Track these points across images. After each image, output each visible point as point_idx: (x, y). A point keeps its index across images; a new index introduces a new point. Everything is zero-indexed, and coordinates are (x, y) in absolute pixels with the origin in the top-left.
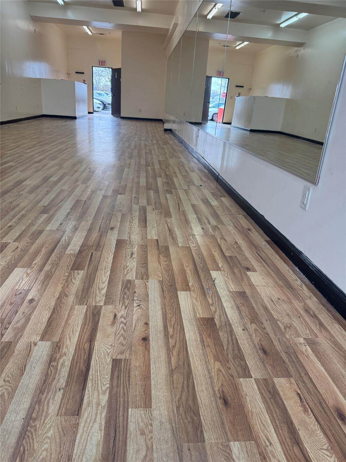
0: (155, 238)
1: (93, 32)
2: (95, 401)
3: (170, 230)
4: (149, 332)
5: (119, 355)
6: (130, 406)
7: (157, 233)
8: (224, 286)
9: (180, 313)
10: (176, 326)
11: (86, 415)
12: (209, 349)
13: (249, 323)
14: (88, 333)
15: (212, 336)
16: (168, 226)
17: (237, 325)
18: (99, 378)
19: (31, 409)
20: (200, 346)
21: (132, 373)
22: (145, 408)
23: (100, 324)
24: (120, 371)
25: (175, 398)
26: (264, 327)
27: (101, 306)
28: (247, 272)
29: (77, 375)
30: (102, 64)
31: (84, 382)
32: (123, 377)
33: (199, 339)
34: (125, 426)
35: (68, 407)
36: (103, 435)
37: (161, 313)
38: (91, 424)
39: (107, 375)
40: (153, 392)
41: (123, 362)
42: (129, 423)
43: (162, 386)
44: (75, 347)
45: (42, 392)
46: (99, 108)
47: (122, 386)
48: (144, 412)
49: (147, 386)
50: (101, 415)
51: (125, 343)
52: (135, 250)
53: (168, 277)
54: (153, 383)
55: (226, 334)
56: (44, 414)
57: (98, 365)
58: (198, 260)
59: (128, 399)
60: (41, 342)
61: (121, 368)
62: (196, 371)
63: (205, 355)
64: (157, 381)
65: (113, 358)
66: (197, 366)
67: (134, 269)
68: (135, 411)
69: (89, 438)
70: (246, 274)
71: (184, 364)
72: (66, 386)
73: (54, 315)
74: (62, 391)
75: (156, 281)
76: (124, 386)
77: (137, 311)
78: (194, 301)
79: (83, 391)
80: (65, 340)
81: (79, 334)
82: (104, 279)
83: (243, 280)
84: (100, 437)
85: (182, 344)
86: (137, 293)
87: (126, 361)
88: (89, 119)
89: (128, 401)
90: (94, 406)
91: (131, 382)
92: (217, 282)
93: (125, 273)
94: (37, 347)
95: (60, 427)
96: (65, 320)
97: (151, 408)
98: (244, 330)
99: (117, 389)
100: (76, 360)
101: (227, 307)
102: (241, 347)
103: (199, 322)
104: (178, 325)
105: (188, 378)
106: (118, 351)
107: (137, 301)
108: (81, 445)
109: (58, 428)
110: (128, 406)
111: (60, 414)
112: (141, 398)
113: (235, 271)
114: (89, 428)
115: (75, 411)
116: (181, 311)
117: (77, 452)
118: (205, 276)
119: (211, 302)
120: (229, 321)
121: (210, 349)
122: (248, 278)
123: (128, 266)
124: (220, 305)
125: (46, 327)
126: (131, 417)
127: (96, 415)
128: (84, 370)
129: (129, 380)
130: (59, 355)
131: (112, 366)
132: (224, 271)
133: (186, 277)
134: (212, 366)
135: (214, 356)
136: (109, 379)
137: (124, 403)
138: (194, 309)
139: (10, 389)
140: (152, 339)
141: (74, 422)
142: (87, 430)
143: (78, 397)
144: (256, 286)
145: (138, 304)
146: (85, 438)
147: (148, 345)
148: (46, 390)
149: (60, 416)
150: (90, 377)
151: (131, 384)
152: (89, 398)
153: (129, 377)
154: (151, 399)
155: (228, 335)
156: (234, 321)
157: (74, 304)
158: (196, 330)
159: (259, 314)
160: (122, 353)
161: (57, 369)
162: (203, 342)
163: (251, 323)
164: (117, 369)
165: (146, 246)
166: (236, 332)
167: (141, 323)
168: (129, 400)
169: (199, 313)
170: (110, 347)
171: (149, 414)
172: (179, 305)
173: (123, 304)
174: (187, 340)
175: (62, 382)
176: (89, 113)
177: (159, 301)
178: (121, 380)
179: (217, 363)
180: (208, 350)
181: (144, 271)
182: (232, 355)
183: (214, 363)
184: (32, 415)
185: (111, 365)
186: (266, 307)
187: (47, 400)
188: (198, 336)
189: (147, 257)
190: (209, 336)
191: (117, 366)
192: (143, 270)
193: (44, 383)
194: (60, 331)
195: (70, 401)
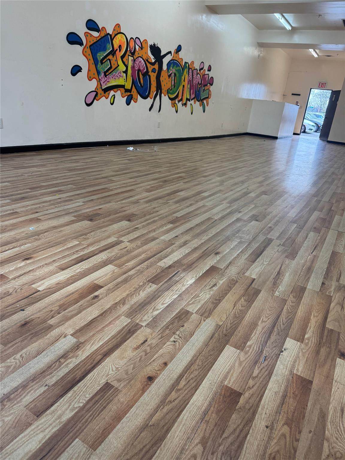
0: (254, 276)
1: (319, 54)
2: (60, 412)
3: (279, 273)
4: (160, 373)
5: (116, 382)
6: (81, 436)
7: (260, 272)
8: (289, 363)
9: (209, 370)
10: (191, 381)
11: (43, 420)
12: (205, 426)
13: (283, 422)
14: (109, 347)
15: (221, 413)
16: (281, 267)
17: (263, 417)
18: (81, 393)
19: (16, 389)
20: (197, 418)
21: (110, 406)
22: (90, 447)
23: (125, 343)
24: (102, 397)
25: (124, 455)
26: (298, 437)
27: (142, 326)
28: (338, 359)
29: (69, 380)
30: (322, 86)
31: (68, 390)
32: (100, 404)
33: (204, 408)
34: (60, 452)
35: (38, 405)
36: (38, 447)
37: (190, 360)
38: (39, 432)
39: (90, 394)
40: (110, 436)
41: (112, 390)
42: (65, 452)
43: (123, 436)
44: (89, 354)
45: (33, 380)
46: (312, 130)
47: (91, 413)
48: (86, 450)
49: (111, 426)
50: (52, 428)
51: (129, 373)
52: (221, 282)
53: (231, 324)
54: (118, 427)
55: (240, 421)
56: (19, 399)
57: (91, 381)
58: (284, 319)
59: (85, 428)
60: (70, 336)
61: (106, 395)
62: (170, 442)
63: (195, 430)
64: (123, 428)
65: (108, 381)
66: (175, 437)
67: (203, 302)
68: (80, 445)
69: (27, 442)
70: (334, 360)
71: (163, 426)
72: (53, 385)
73: (101, 317)
74: (47, 387)
75: (214, 324)
76: (92, 414)
77: (168, 347)
78: (237, 364)
79: (59, 397)
80: (88, 343)
81: (102, 344)
82: (167, 301)
83: (323, 365)
84: (35, 447)
85: (181, 404)
86: (184, 328)
87: (117, 390)
88: (293, 140)
89: (83, 430)
90: (55, 416)
91: (102, 413)
92: (285, 354)
93: (190, 303)
94: (64, 339)
95: (18, 418)
96: (104, 325)
97: (95, 451)
98: (267, 427)
99: (86, 412)
100: (79, 366)
101: (270, 390)
102: (245, 446)
103: (222, 390)
104: (194, 382)
105: (155, 444)
106: (118, 377)
107: (177, 337)
108: (16, 444)
109: (16, 418)
110: (78, 435)
111: (27, 407)
112: (96, 435)
113: (322, 350)
114: (35, 434)
115: (39, 412)
116: (212, 368)
117: (9, 448)
118: (275, 341)
119: (255, 374)
120: (258, 406)
121: (207, 426)
122: (333, 366)
123: (199, 297)
124: (264, 383)
125: (85, 325)
126: (72, 447)
127: (49, 426)
128: (78, 379)
129: (102, 410)
130: (72, 355)
131: (101, 389)
132: (307, 344)
133: (251, 332)
134: (191, 448)
135: (204, 437)
136: (87, 399)
137: (78, 431)
138: (228, 373)
139: (18, 364)
140: (157, 383)
141: (30, 421)
142: (32, 434)
143: (51, 401)
144: (336, 381)
145: (175, 340)
146: (24, 441)
147: (148, 386)
148: (38, 380)
149: (26, 409)
150: (75, 388)
151: (100, 415)
152: (58, 406)
153: (105, 407)
154: (103, 442)
155: (241, 423)
156: (265, 410)
157: (123, 314)
158: (210, 396)
159: (306, 418)
160: (119, 381)
161: (60, 366)
162: (205, 415)
163: (286, 423)
164: (101, 394)
165: (237, 282)
166: (255, 424)
167: (161, 361)
168: (85, 430)
169: (230, 380)
170: (114, 369)
171: (88, 455)
172: (215, 360)
173: (162, 333)
174: (190, 403)
175: (54, 380)
176: (294, 134)
177: (199, 346)
178: (95, 407)
179: (200, 447)
180: (203, 426)
181: (211, 308)
182: (225, 448)
183: (197, 445)
184: (11, 395)
185: (100, 387)
186: (325, 415)
187: (31, 388)
188: (206, 405)
189: (226, 294)
190: (218, 412)
191: (104, 391)
192: (211, 306)
193: (41, 374)
194: (91, 334)
195: (44, 400)
